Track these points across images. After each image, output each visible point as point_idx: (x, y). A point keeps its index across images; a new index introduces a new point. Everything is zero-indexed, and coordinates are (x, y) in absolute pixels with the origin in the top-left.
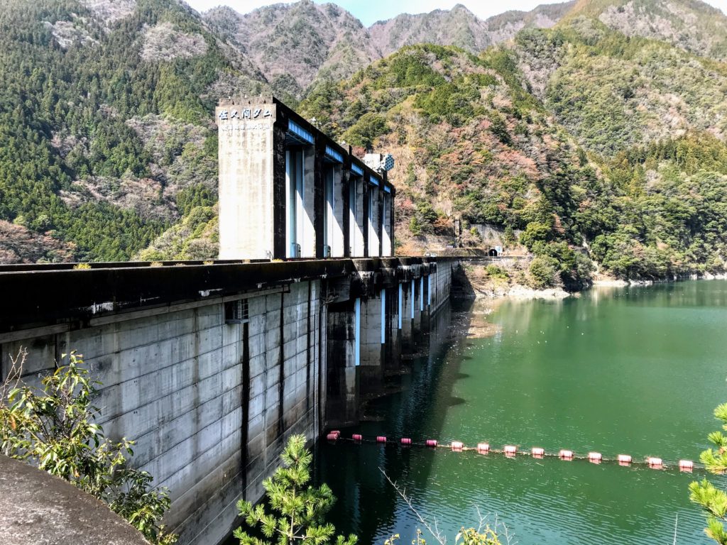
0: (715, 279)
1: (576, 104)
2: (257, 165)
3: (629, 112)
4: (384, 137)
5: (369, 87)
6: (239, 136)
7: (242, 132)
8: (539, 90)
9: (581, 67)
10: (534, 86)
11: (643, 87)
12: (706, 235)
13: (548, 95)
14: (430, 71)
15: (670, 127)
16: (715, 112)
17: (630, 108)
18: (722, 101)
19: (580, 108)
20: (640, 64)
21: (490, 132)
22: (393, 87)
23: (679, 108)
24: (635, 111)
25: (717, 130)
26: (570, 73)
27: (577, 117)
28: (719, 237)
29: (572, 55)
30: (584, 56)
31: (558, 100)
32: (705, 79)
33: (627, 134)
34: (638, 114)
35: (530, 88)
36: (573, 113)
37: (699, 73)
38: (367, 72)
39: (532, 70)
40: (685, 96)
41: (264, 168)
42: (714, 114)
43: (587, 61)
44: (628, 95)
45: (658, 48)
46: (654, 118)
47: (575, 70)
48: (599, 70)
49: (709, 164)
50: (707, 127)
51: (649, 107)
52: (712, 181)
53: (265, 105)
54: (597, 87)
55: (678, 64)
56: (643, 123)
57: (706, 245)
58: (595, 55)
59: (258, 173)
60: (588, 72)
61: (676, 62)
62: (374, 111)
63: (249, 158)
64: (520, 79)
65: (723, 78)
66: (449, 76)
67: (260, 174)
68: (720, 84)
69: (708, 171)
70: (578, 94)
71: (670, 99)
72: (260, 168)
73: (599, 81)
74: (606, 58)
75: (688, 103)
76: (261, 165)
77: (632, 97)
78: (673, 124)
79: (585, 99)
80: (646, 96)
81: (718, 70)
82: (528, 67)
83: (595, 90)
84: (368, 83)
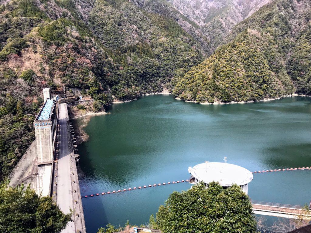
0: (149, 95)
1: (100, 26)
2: (47, 137)
3: (120, 32)
4: (26, 49)
5: (9, 15)
6: (41, 130)
7: (42, 129)
8: (85, 18)
9: (101, 10)
10: (83, 16)
11: (124, 22)
12: (146, 80)
13: (89, 21)
14: (39, 10)
15: (134, 39)
16: (147, 33)
17: (120, 30)
18: (150, 29)
19: (102, 28)
20: (122, 10)
21: (72, 49)
22: (22, 16)
23: (136, 31)
24: (122, 32)
25: (148, 40)
26: (97, 12)
27: (101, 32)
28: (150, 81)
29: (97, 3)
30: (103, 5)
31: (93, 23)
32: (144, 20)
33: (120, 41)
34: (123, 33)
35: (82, 17)
36: (100, 30)
37: (142, 17)
38: (7, 6)
39: (82, 8)
40: (138, 25)
41: (49, 137)
42: (147, 34)
43: (104, 8)
44: (119, 25)
45: (128, 4)
46: (128, 35)
47: (99, 11)
48: (108, 13)
49: (146, 54)
50: (145, 39)
51: (127, 30)
52: (147, 61)
53: (49, 122)
54: (108, 20)
55: (135, 12)
56: (125, 37)
57: (146, 84)
58: (107, 6)
59: (47, 139)
60: (104, 13)
61: (135, 11)
62: (14, 28)
63: (45, 135)
64: (78, 13)
65: (149, 20)
66: (48, 12)
67: (48, 139)
68: (149, 22)
69: (146, 57)
70: (101, 22)
71: (133, 27)
72: (48, 138)
73: (108, 17)
74: (110, 7)
75: (139, 28)
76: (48, 137)
77: (120, 26)
78: (135, 38)
79: (104, 24)
80: (125, 26)
81: (148, 16)
82: (80, 7)
83: (107, 21)
84: (8, 13)
